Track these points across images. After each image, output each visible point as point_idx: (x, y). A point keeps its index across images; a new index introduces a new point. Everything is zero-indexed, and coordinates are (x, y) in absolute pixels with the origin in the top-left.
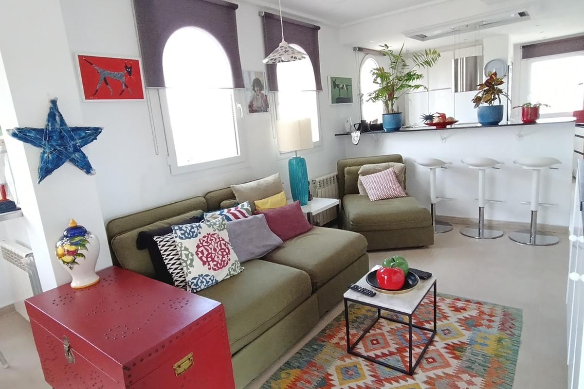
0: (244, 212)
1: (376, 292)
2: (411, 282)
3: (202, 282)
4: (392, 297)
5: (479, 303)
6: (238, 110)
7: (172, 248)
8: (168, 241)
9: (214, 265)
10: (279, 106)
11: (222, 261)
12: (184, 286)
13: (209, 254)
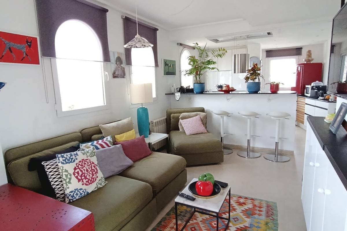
0: (108, 143)
1: (196, 197)
2: (217, 191)
3: (77, 194)
4: (206, 201)
5: (252, 199)
6: (106, 76)
7: (55, 170)
8: (53, 165)
9: (87, 182)
10: (132, 75)
11: (92, 178)
12: (63, 197)
13: (83, 173)
